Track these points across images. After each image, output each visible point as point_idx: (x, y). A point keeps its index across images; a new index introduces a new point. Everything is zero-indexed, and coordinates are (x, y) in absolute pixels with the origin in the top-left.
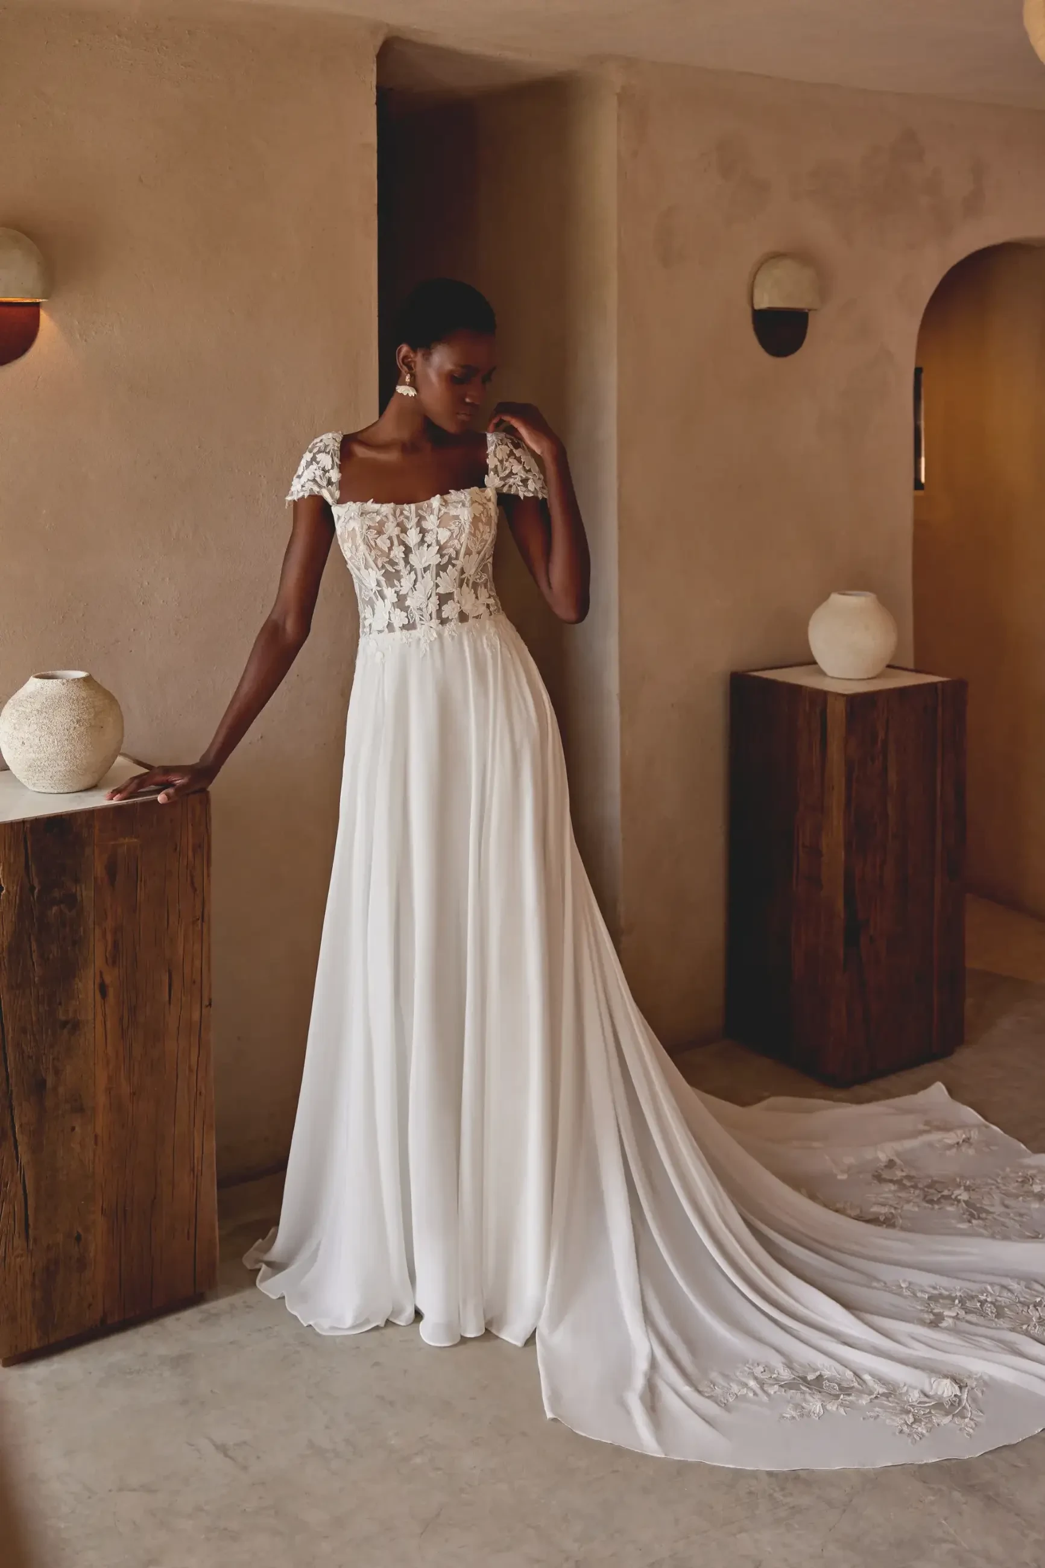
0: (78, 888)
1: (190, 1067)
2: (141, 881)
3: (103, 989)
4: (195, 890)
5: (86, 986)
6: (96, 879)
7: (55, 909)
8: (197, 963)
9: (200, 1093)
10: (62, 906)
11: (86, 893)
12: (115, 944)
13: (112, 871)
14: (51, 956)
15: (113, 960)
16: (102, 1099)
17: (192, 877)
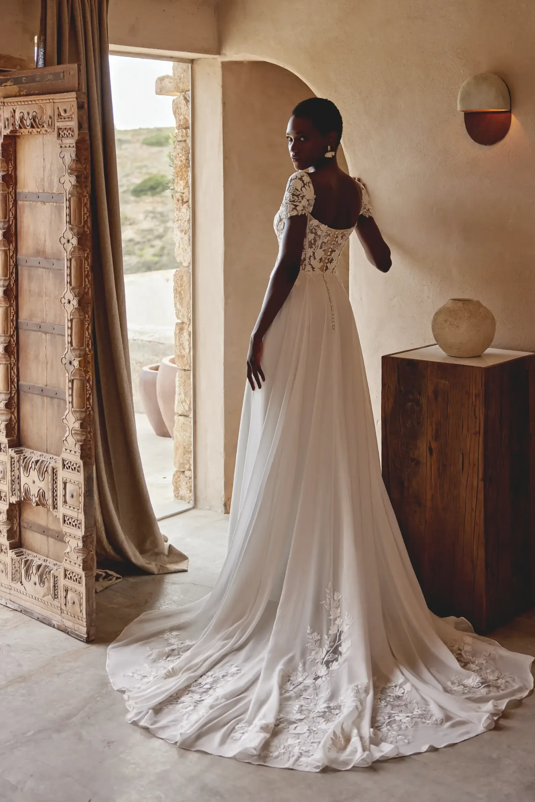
0: (420, 397)
1: (472, 508)
2: (450, 404)
3: (431, 450)
4: (476, 417)
5: (423, 447)
6: (428, 396)
7: (410, 404)
8: (476, 455)
9: (477, 524)
10: (413, 403)
11: (424, 401)
12: (437, 431)
13: (436, 393)
14: (408, 425)
15: (437, 437)
16: (429, 504)
17: (475, 411)
